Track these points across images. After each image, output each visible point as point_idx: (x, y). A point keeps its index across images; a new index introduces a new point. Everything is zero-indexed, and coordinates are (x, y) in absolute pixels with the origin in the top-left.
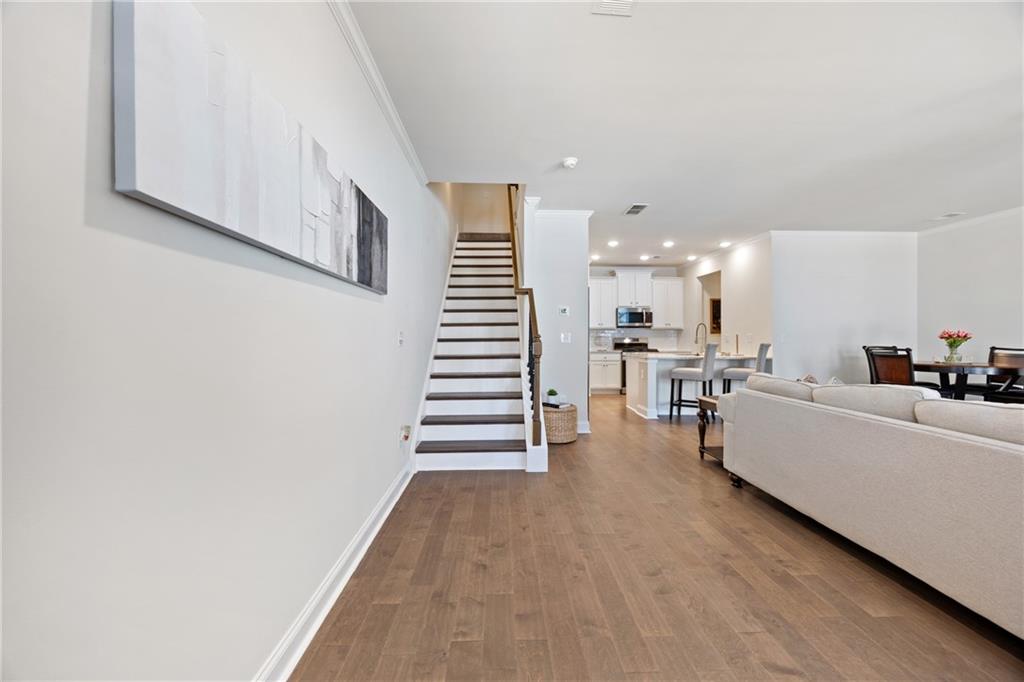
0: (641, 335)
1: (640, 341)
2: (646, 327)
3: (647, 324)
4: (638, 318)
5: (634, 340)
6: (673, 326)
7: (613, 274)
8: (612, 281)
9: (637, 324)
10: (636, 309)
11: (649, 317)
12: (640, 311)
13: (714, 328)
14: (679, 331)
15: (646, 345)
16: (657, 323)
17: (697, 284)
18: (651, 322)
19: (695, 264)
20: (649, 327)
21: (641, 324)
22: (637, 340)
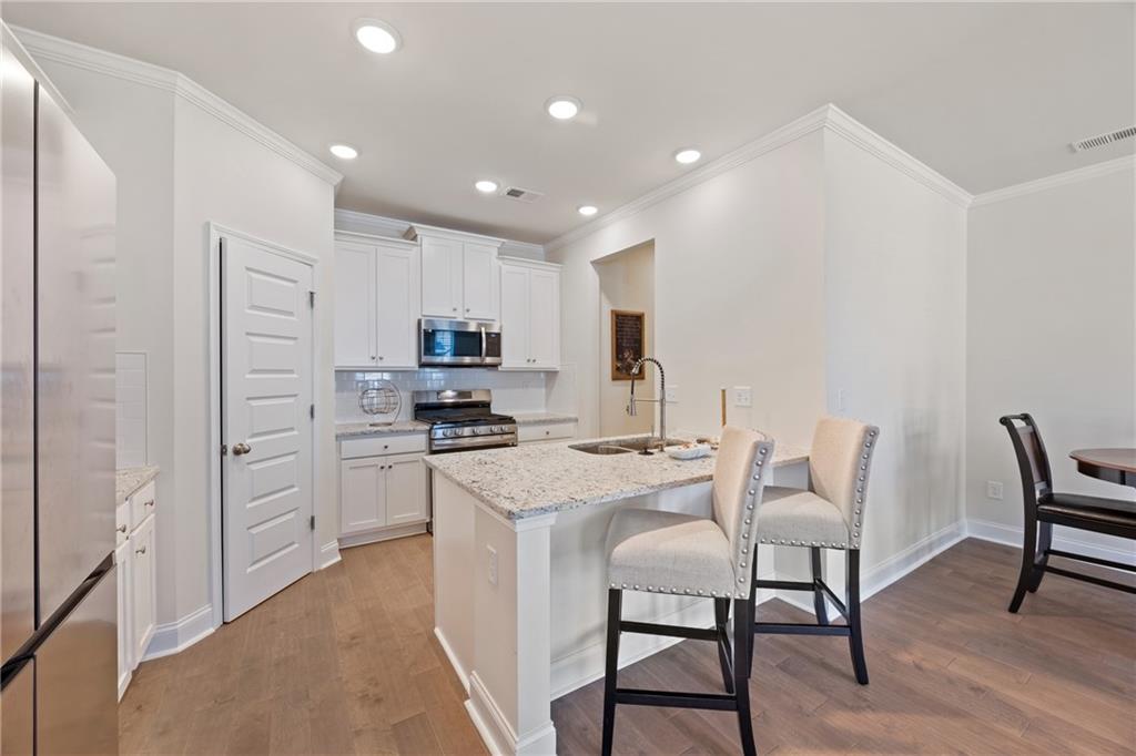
0: (477, 383)
1: (475, 398)
2: (486, 366)
3: (489, 360)
4: (475, 345)
5: (461, 394)
6: (543, 364)
7: (410, 235)
8: (409, 252)
9: (467, 360)
10: (466, 324)
11: (495, 343)
12: (472, 328)
13: (618, 369)
14: (551, 375)
15: (487, 405)
16: (509, 359)
17: (591, 277)
18: (499, 355)
19: (591, 225)
20: (494, 366)
21: (477, 360)
22: (468, 394)
